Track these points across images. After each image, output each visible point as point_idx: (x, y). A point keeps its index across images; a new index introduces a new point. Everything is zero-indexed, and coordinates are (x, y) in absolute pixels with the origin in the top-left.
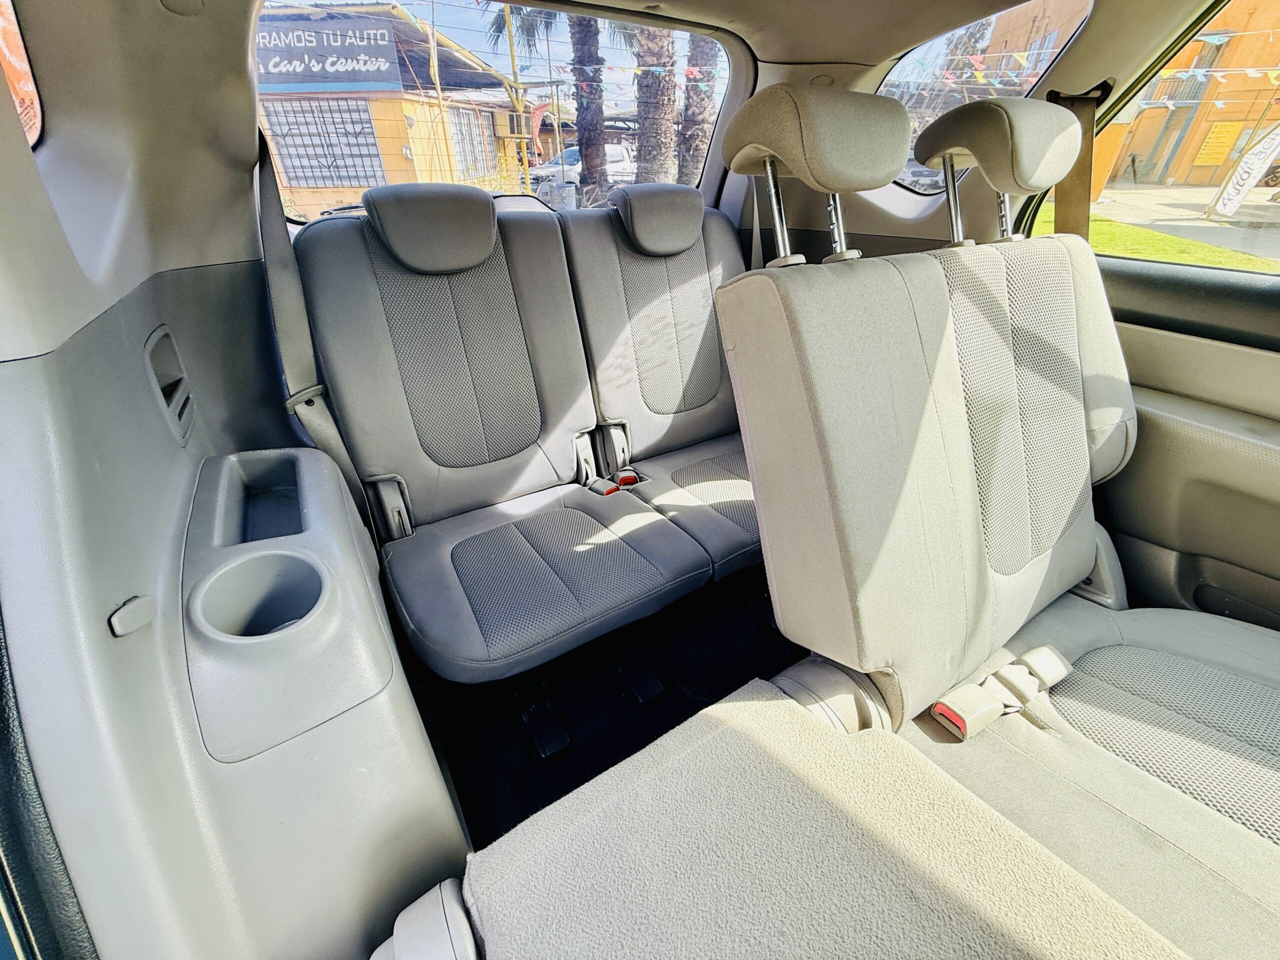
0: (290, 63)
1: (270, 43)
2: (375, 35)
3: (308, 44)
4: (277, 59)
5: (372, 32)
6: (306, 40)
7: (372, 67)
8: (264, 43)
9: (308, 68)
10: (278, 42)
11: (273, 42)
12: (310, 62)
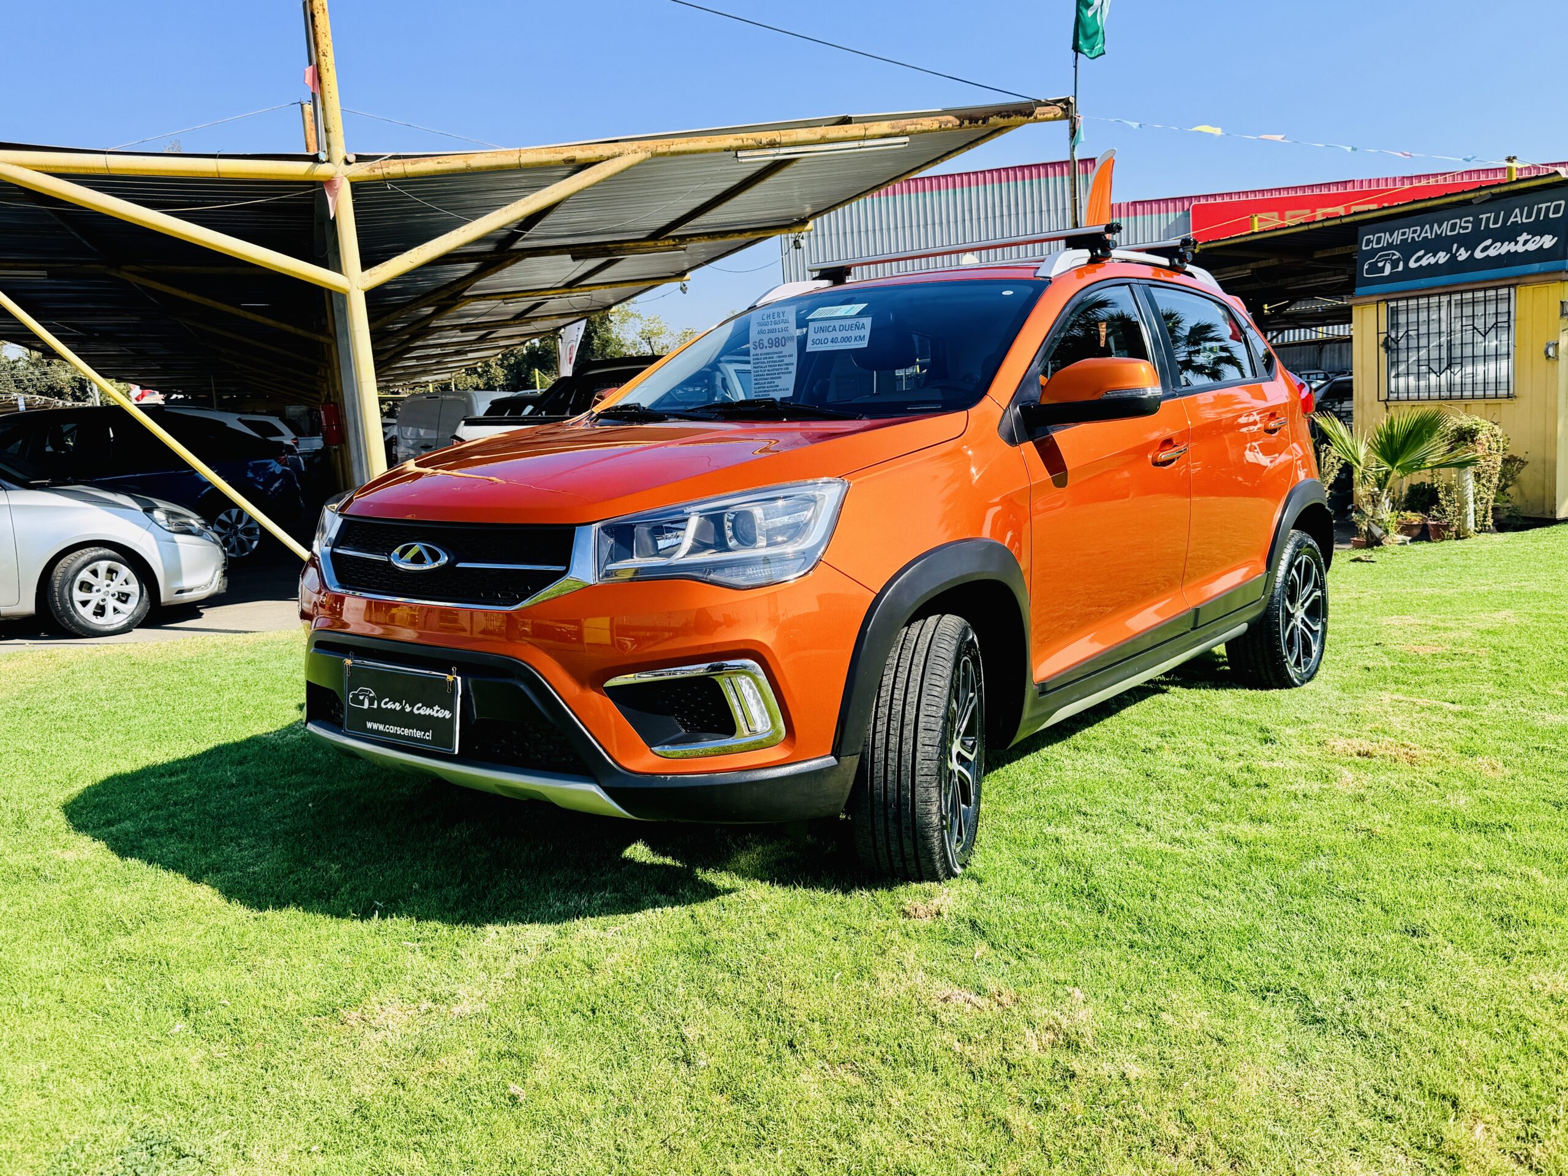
0: (1434, 256)
1: (1419, 236)
2: (1548, 208)
3: (1461, 231)
4: (1421, 253)
5: (1544, 206)
6: (1461, 227)
7: (1531, 247)
8: (1413, 238)
9: (1454, 257)
10: (1429, 234)
11: (1423, 235)
12: (1457, 250)
